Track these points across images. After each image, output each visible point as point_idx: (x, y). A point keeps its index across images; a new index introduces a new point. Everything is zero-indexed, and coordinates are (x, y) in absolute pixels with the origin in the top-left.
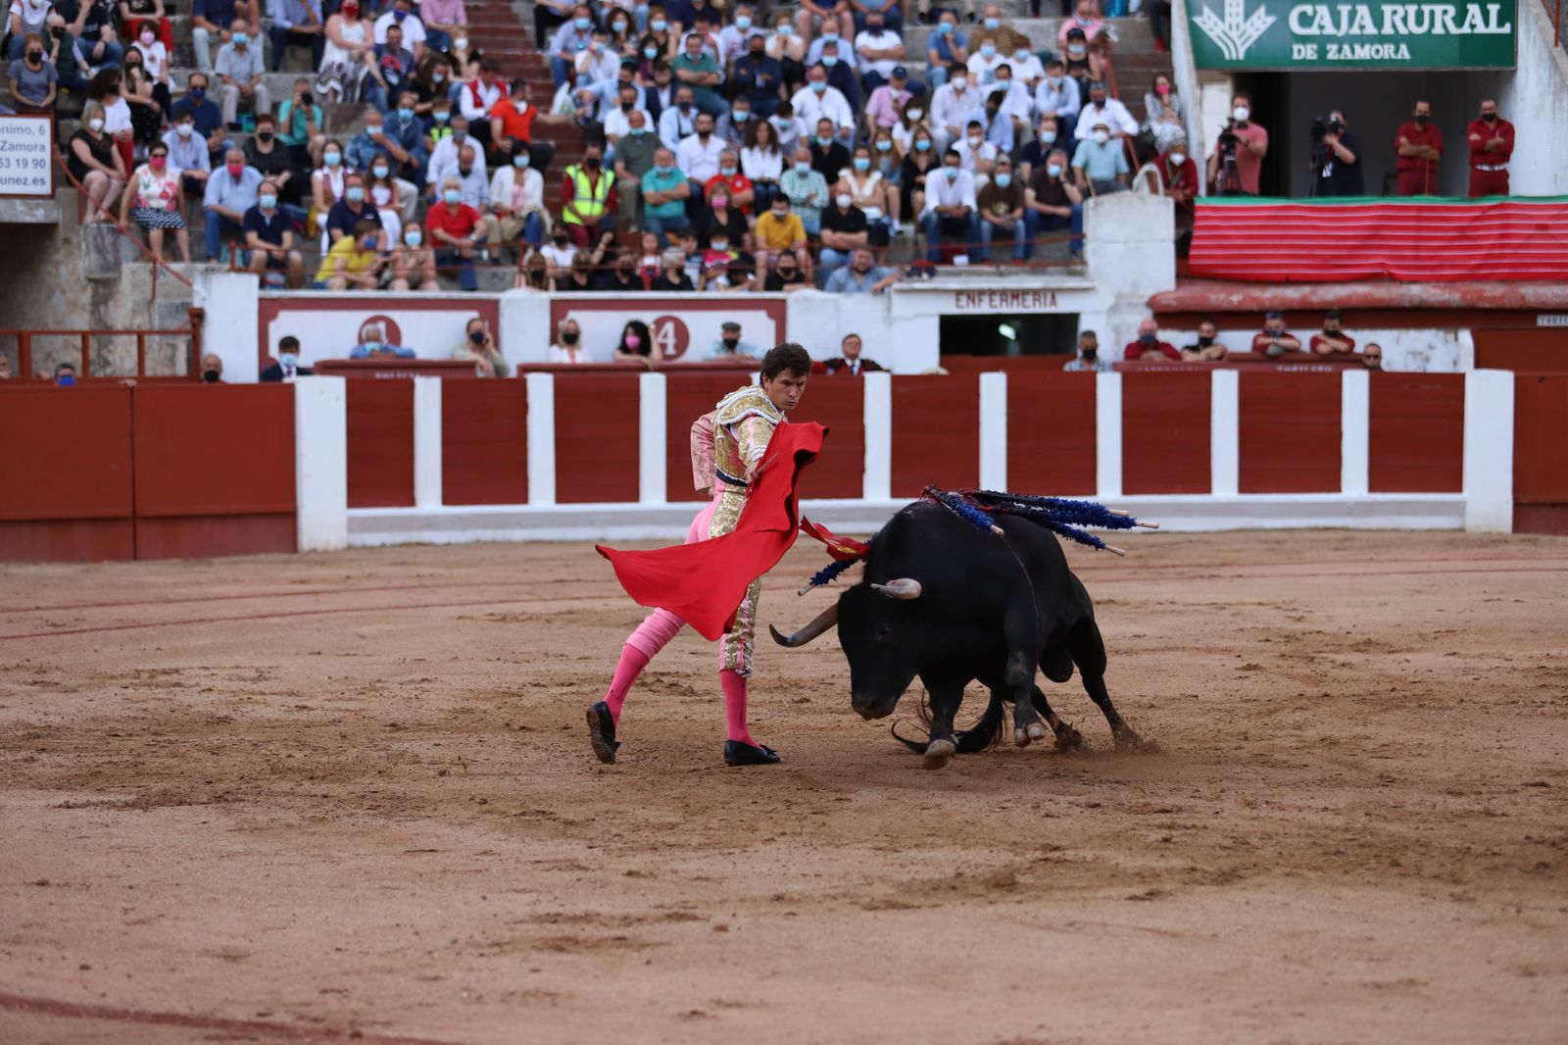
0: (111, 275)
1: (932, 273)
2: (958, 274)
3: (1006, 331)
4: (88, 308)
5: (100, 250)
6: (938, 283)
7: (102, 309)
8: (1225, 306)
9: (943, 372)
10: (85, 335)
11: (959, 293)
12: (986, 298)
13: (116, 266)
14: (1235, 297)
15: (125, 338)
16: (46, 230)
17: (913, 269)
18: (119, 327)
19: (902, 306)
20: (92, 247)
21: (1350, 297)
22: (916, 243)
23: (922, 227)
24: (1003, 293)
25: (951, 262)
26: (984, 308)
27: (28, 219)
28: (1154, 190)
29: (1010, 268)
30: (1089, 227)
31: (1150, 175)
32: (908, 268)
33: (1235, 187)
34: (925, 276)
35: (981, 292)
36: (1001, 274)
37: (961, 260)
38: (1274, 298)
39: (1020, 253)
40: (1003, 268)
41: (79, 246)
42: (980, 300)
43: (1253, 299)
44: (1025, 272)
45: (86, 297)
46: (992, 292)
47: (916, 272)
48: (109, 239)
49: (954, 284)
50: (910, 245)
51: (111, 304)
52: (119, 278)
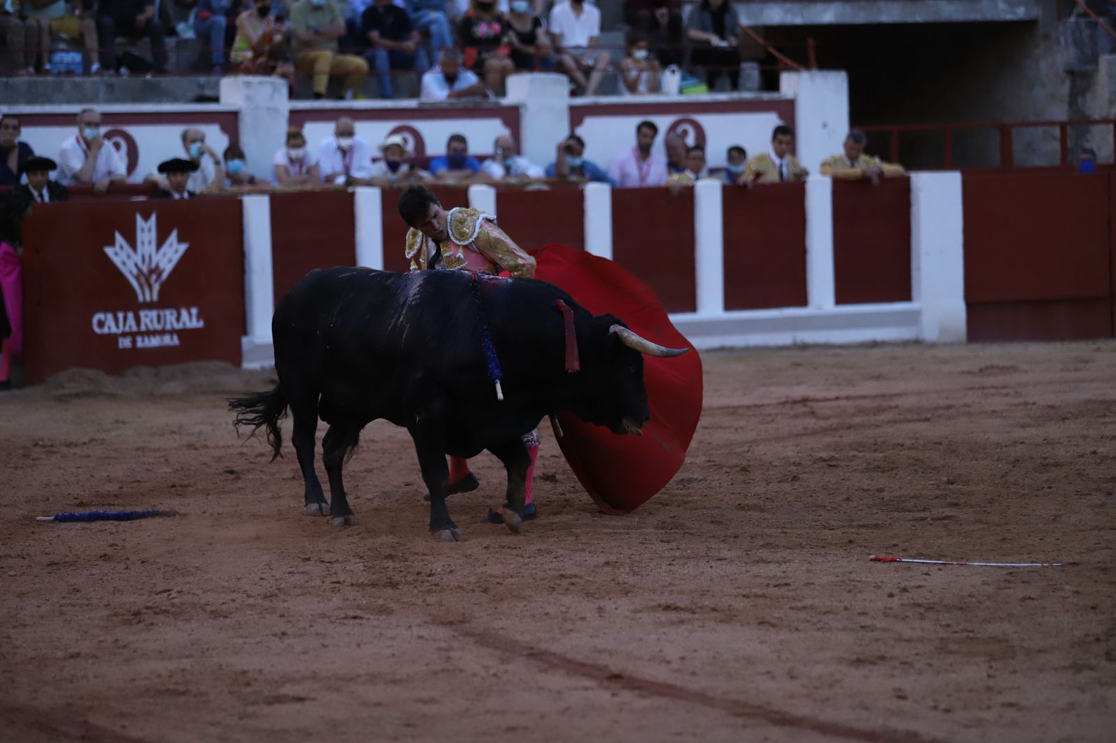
0: (1089, 67)
4: (1067, 99)
5: (1078, 44)
7: (1080, 100)
10: (1063, 126)
13: (1094, 60)
15: (1101, 127)
16: (1026, 26)
18: (1097, 117)
20: (1070, 41)
27: (1009, 17)
41: (1058, 40)
45: (1065, 89)
48: (1086, 33)
51: (1089, 95)
52: (1097, 70)
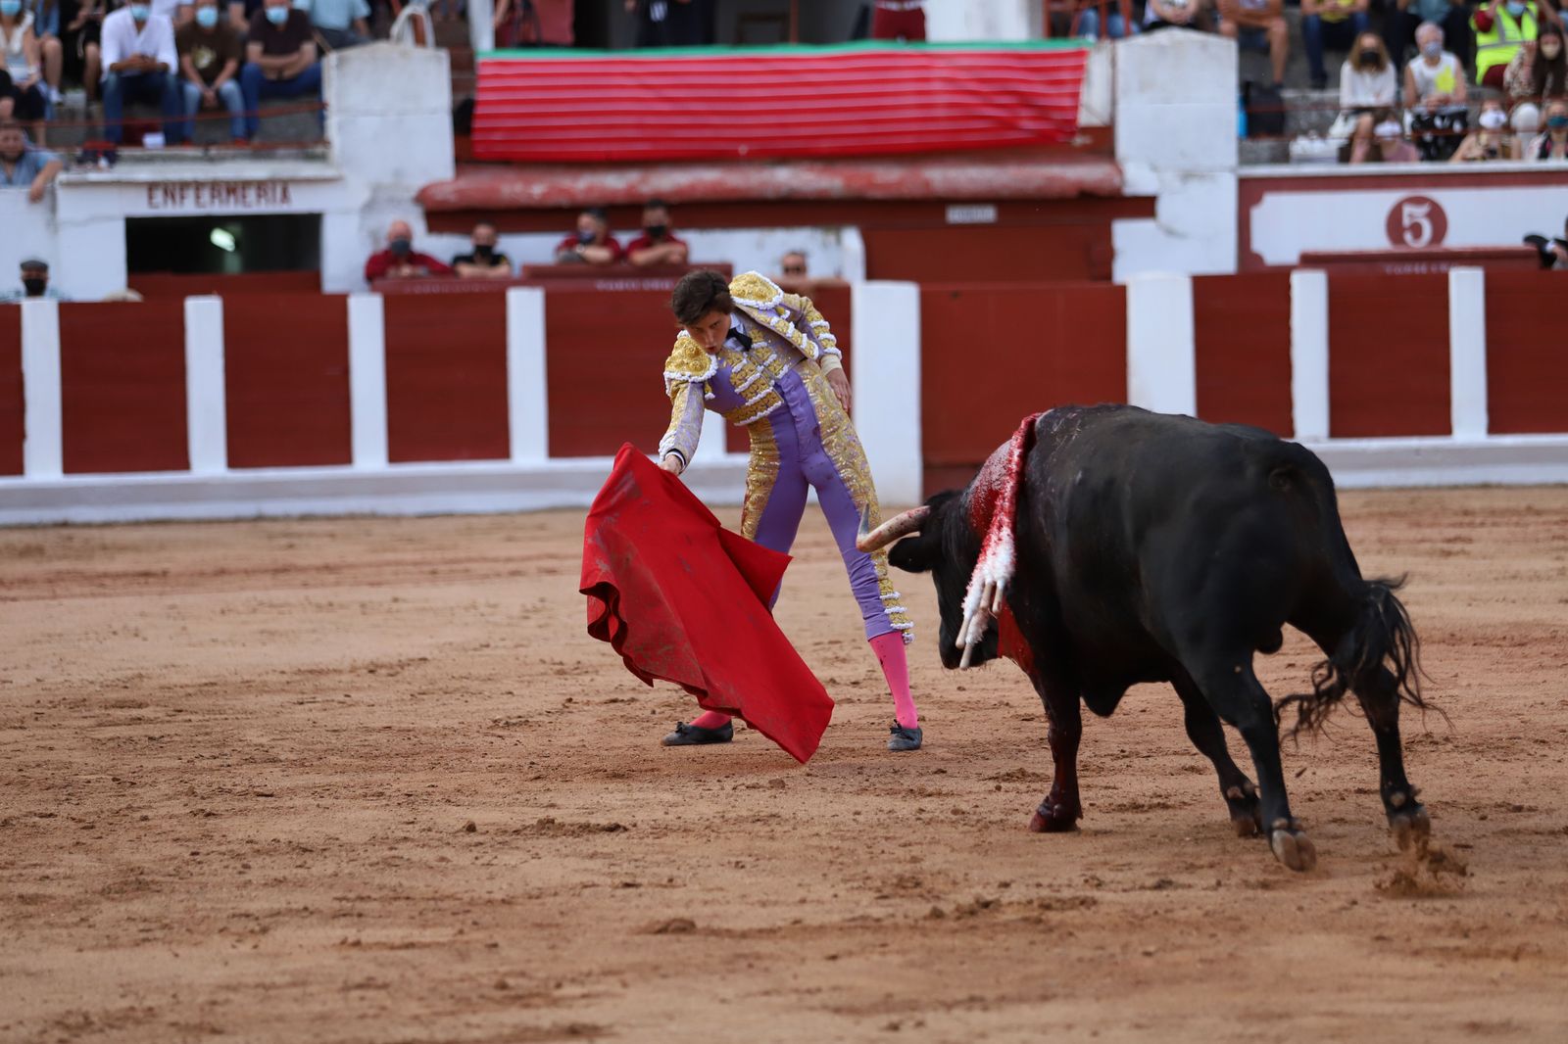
1: (113, 159)
2: (150, 159)
3: (222, 239)
6: (122, 172)
8: (523, 200)
9: (134, 296)
11: (151, 186)
12: (190, 194)
14: (537, 188)
17: (86, 152)
19: (69, 204)
21: (692, 187)
22: (89, 116)
23: (97, 92)
24: (215, 186)
25: (138, 143)
26: (188, 207)
28: (420, 40)
29: (223, 152)
30: (331, 92)
31: (414, 20)
32: (79, 152)
33: (533, 37)
34: (103, 163)
35: (184, 185)
36: (211, 160)
37: (154, 140)
38: (590, 190)
39: (239, 128)
40: (213, 151)
42: (182, 198)
43: (562, 191)
44: (245, 157)
46: (198, 185)
47: (89, 157)
49: (145, 173)
50: (80, 119)
